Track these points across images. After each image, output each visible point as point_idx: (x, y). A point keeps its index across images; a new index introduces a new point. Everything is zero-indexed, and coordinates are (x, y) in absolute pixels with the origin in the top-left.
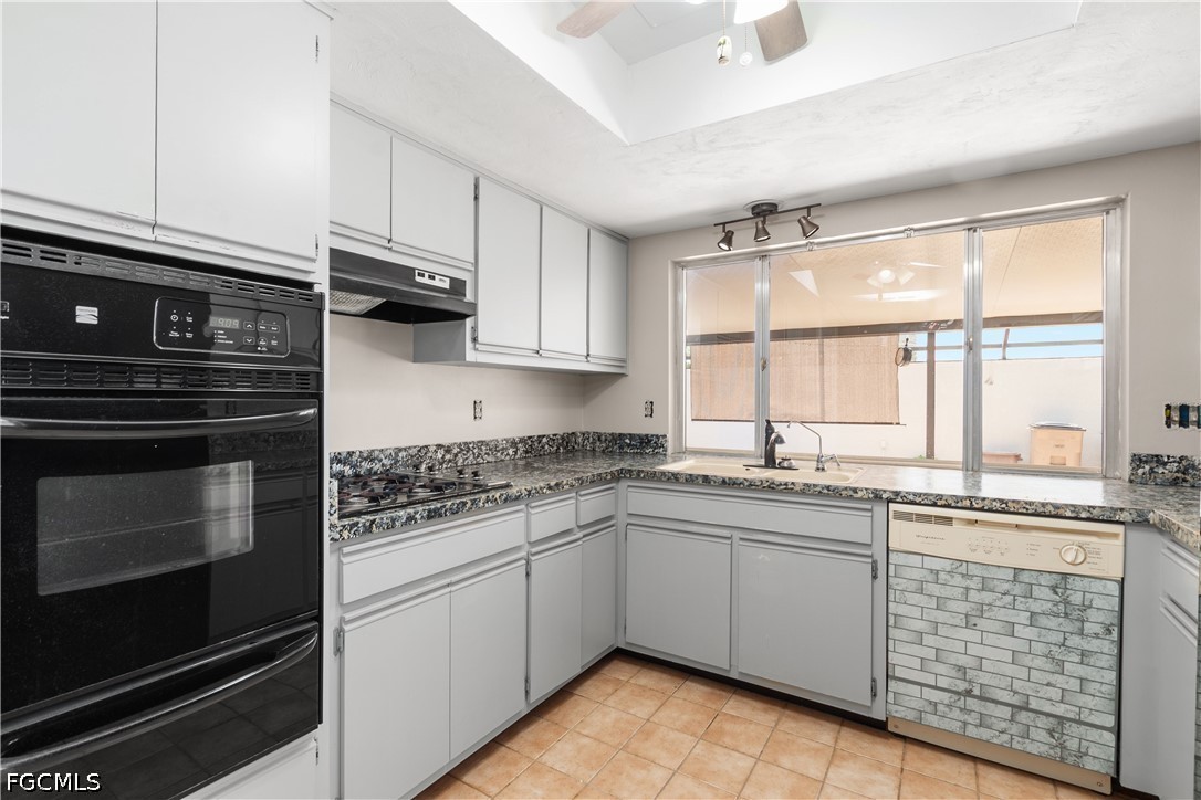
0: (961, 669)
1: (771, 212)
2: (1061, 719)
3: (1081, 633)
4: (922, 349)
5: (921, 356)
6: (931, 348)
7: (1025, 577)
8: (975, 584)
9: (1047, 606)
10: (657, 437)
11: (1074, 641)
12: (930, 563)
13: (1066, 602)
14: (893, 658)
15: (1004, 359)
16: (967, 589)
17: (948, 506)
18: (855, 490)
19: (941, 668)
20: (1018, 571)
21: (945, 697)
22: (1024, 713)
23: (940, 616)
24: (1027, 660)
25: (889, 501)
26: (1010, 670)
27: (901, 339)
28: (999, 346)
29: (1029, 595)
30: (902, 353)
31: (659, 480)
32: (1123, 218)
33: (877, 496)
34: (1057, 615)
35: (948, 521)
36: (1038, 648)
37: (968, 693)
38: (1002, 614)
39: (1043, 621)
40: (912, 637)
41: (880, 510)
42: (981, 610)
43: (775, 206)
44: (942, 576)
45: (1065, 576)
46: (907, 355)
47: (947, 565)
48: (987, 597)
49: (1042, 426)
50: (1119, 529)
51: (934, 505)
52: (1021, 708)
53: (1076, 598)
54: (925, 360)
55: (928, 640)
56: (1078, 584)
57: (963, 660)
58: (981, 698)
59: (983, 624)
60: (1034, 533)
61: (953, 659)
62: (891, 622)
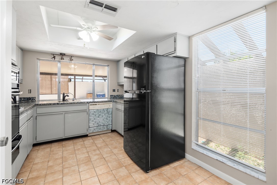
0: (98, 123)
1: (64, 55)
2: (107, 125)
3: (109, 115)
4: (73, 79)
5: (73, 80)
6: (75, 79)
7: (104, 110)
8: (99, 112)
9: (106, 113)
10: (33, 98)
11: (109, 116)
12: (94, 110)
13: (108, 112)
14: (90, 125)
15: (82, 81)
16: (98, 113)
17: (96, 103)
18: (85, 102)
19: (96, 124)
20: (103, 109)
21: (96, 127)
22: (104, 126)
23: (95, 117)
24: (104, 120)
25: (89, 103)
26: (102, 121)
27: (69, 77)
28: (81, 79)
29: (104, 112)
30: (69, 80)
31: (46, 105)
32: (109, 67)
33: (88, 102)
34: (107, 113)
35: (96, 104)
36: (105, 118)
37: (98, 126)
38: (102, 115)
39: (106, 114)
40: (92, 121)
41: (88, 104)
42: (100, 115)
43: (65, 54)
44: (96, 112)
45: (108, 109)
46: (70, 80)
47: (96, 110)
48: (100, 113)
49: (89, 93)
50: (112, 103)
51: (95, 103)
52: (104, 125)
53: (109, 111)
54: (74, 81)
55: (94, 121)
56: (109, 109)
57: (98, 122)
58: (100, 126)
59: (100, 117)
60: (105, 104)
61: (97, 122)
62: (89, 120)
